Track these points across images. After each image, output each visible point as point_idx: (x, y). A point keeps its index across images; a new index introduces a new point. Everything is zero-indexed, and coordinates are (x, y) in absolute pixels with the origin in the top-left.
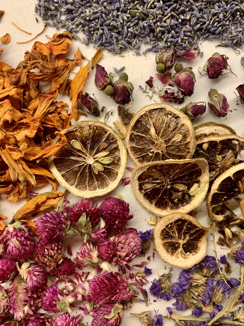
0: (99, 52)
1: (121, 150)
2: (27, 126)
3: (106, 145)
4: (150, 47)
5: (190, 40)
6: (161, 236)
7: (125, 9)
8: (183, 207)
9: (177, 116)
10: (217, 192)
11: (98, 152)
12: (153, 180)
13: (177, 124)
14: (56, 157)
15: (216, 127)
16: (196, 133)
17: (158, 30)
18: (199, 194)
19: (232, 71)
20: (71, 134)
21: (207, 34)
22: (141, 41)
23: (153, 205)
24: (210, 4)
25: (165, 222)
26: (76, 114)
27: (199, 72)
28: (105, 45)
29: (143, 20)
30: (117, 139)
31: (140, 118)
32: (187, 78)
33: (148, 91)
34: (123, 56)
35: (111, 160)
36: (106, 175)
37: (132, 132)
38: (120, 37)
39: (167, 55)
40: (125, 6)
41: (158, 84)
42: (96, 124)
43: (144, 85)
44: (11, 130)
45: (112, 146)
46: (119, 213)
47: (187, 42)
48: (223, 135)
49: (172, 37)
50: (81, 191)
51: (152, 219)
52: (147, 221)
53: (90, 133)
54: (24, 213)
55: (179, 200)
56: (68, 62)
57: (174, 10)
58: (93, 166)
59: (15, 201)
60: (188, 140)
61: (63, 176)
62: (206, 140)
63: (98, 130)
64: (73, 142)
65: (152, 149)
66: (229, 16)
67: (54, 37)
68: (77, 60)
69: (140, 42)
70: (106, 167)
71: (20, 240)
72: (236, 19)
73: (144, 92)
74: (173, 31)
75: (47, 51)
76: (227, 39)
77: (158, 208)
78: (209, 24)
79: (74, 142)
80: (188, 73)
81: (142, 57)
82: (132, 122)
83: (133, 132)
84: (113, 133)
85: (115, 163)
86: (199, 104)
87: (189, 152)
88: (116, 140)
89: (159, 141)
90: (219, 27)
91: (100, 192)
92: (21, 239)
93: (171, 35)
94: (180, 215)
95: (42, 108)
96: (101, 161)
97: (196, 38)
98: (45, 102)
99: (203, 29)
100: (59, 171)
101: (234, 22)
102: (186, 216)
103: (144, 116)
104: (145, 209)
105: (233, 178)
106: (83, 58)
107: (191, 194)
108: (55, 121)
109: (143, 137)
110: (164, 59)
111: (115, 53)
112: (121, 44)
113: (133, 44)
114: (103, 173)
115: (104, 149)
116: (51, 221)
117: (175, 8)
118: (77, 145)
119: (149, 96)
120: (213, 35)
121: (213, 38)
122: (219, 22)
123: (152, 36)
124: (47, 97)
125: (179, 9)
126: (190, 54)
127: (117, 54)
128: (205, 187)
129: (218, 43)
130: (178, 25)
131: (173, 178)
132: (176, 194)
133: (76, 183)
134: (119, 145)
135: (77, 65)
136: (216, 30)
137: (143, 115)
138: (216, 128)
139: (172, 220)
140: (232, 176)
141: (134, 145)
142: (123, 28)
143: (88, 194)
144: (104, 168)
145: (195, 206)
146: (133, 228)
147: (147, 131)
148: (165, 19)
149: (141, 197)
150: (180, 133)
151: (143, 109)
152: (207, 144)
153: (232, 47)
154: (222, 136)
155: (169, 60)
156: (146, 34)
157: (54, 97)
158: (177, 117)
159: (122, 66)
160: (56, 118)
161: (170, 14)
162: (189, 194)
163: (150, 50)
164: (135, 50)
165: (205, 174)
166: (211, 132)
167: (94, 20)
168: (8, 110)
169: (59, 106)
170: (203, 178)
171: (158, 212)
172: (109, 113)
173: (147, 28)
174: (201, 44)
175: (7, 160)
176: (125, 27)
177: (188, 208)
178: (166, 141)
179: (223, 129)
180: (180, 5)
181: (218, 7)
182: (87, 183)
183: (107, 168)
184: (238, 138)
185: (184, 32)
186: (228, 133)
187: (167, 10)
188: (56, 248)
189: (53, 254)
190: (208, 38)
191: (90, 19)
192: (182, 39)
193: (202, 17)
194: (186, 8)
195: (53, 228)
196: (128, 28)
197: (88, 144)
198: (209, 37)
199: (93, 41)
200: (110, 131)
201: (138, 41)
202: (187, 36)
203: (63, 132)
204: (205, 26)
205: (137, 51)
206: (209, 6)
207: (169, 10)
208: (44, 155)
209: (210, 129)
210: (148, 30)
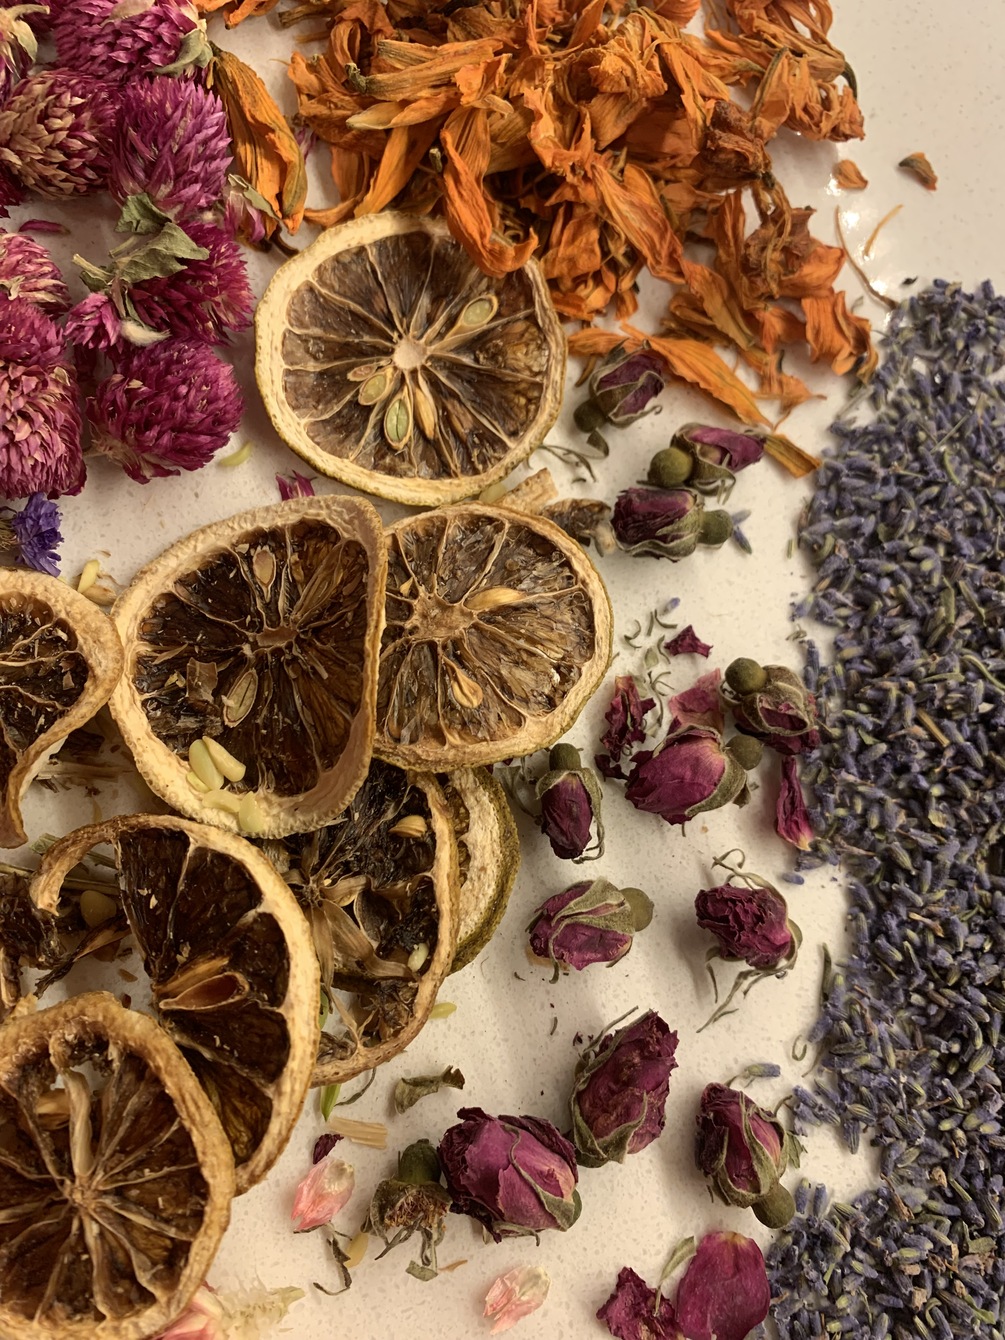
0: (807, 464)
1: (436, 483)
2: (571, 138)
3: (464, 426)
4: (824, 659)
5: (852, 825)
6: (21, 596)
7: (958, 573)
8: (139, 704)
9: (557, 701)
10: (192, 848)
11: (441, 392)
12: (293, 584)
13: (526, 701)
14: (437, 241)
15: (493, 871)
16: (473, 792)
17: (888, 684)
18: (192, 778)
19: (724, 1020)
20: (522, 299)
21: (871, 905)
22: (847, 627)
23: (170, 587)
24: (985, 918)
25: (83, 617)
26: (590, 342)
27: (724, 857)
28: (833, 489)
29: (923, 638)
30: (483, 476)
31: (561, 555)
32: (708, 771)
33: (657, 633)
34: (789, 554)
35: (400, 440)
36: (339, 414)
37: (507, 525)
38: (858, 544)
39: (798, 696)
40: (964, 574)
41: (677, 677)
42: (549, 395)
43: (679, 619)
44: (560, 89)
45: (455, 453)
46: (176, 397)
47: (841, 812)
48: (457, 897)
49: (863, 747)
50: (289, 298)
51: (106, 583)
52: (101, 558)
53: (515, 370)
54: (240, 87)
55: (176, 692)
56: (775, 351)
57: (961, 757)
58: (382, 363)
59: (291, 76)
60: (453, 738)
61: (361, 250)
62: (442, 826)
63: (526, 405)
64: (490, 301)
65: (430, 590)
66: (945, 1003)
67: (860, 320)
68: (781, 383)
69: (841, 623)
70: (373, 418)
71: (144, 24)
72: (933, 1038)
73: (653, 618)
74: (883, 748)
75: (815, 276)
76: (854, 995)
77: (153, 608)
78: (912, 907)
79: (487, 306)
80: (725, 775)
81: (788, 628)
82: (548, 528)
83: (506, 529)
84: (508, 459)
85: (383, 457)
86: (593, 829)
87: (398, 740)
88: (476, 472)
89: (461, 619)
90: (901, 949)
91: (271, 372)
92: (146, 30)
93: (869, 740)
94: (110, 674)
95: (624, 208)
96: (398, 397)
97: (856, 851)
98: (645, 228)
99: (893, 880)
100: (381, 245)
101: (919, 1035)
102: (100, 692)
103: (567, 573)
104: (164, 553)
105: (252, 914)
106: (787, 408)
107: (196, 745)
108: (571, 251)
109: (481, 567)
110: (780, 684)
111: (804, 522)
112: (835, 546)
113: (831, 590)
114: (350, 402)
115: (446, 419)
116: (200, 137)
117: (968, 762)
118: (476, 317)
119: (636, 635)
120: (870, 929)
121: (859, 929)
122: (921, 950)
123: (862, 668)
124: (662, 237)
125: (964, 777)
126: (794, 827)
127: (800, 529)
128: (222, 815)
129: (836, 953)
130: (906, 777)
131: (289, 663)
132: (211, 679)
133: (324, 291)
134: (456, 481)
135: (764, 380)
136: (889, 938)
137: (571, 569)
138: (489, 872)
139: (90, 641)
140: (261, 909)
141: (450, 531)
142: (892, 557)
143: (272, 323)
144: (370, 409)
145: (139, 749)
146: (82, 484)
147: (507, 576)
148: (928, 720)
149: (222, 540)
150: (484, 705)
151: (593, 575)
152: (423, 829)
153: (820, 1022)
154: (455, 897)
155: (777, 704)
156: (871, 646)
157: (658, 263)
158: (551, 704)
159: (753, 544)
160: (585, 256)
161: (946, 742)
162: (198, 734)
163: (810, 656)
164: (811, 599)
165: (282, 815)
166: (477, 853)
167: (918, 458)
168: (634, 71)
169: (626, 284)
170: (264, 805)
171: (137, 605)
172: (583, 472)
173: (894, 645)
174: (835, 879)
175: (457, 54)
176: (893, 567)
177: (134, 721)
178: (457, 643)
179: (484, 904)
180: (978, 785)
181: (978, 946)
182: (317, 331)
183: (366, 420)
184: (437, 968)
185: (881, 802)
186: (463, 930)
187: (960, 729)
188: (77, 144)
189: (57, 123)
190: (856, 910)
191: (919, 444)
192: (851, 790)
193: (937, 875)
194: (967, 810)
195: (170, 135)
196: (891, 575)
197: (477, 360)
198: (862, 916)
199: (845, 449)
200: (516, 449)
201: (844, 612)
202: (866, 811)
203: (534, 269)
204: (904, 887)
205: (807, 608)
206: (979, 913)
207: (960, 739)
208: (457, 181)
209: (488, 848)
210: (885, 650)
